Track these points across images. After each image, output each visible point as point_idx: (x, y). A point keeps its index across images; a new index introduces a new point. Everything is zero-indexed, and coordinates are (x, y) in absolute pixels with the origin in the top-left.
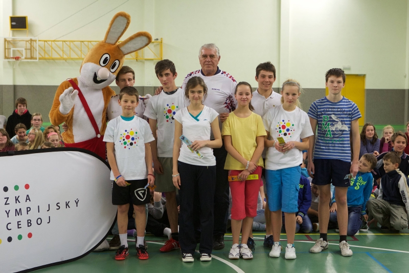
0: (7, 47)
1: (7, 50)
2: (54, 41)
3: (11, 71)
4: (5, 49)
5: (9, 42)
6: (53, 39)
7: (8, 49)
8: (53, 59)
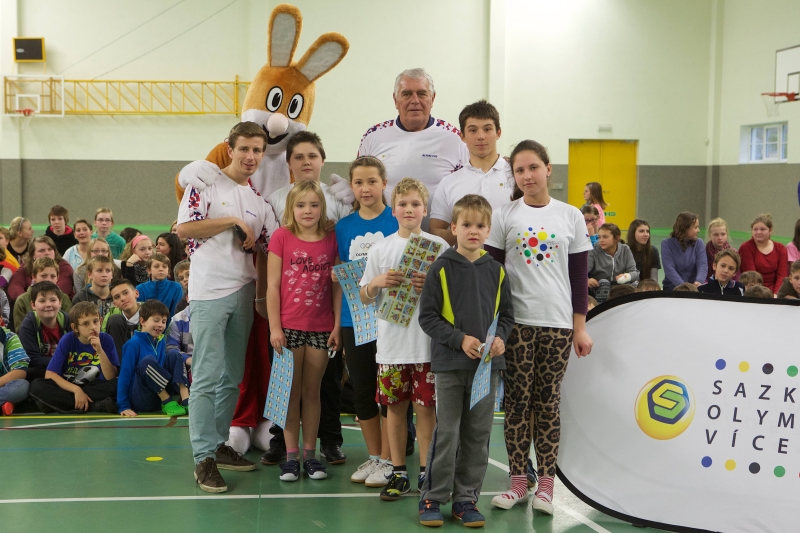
0: (8, 93)
1: (8, 98)
2: (92, 81)
3: (16, 134)
4: (6, 95)
5: (12, 83)
6: (90, 79)
7: (10, 95)
8: (90, 114)
